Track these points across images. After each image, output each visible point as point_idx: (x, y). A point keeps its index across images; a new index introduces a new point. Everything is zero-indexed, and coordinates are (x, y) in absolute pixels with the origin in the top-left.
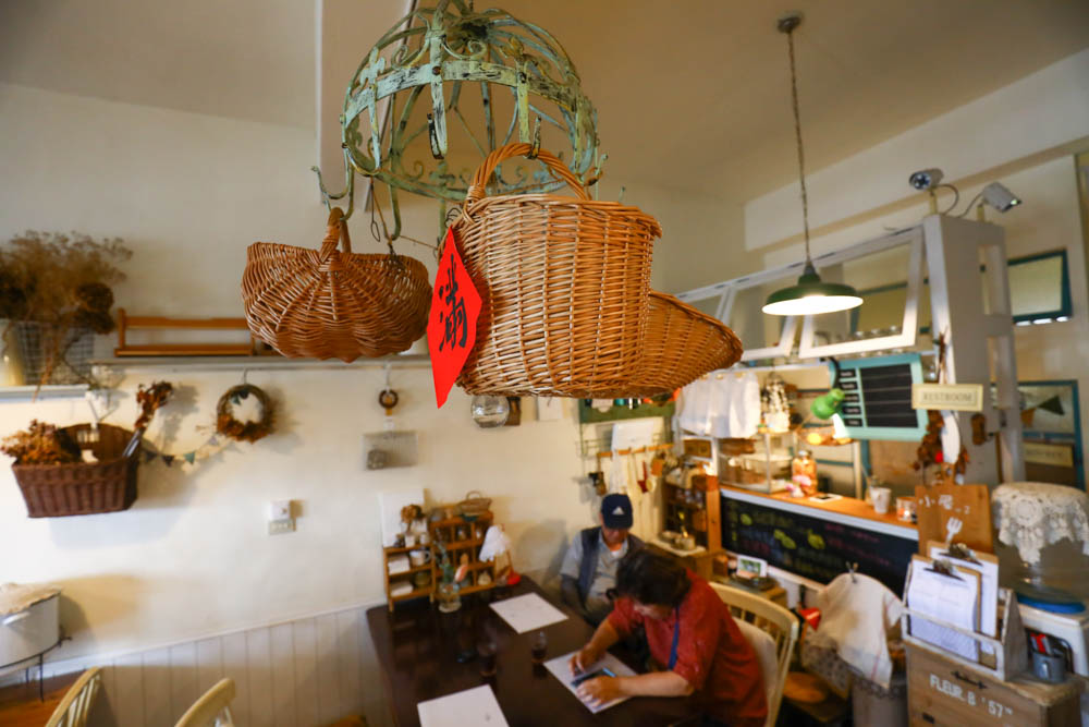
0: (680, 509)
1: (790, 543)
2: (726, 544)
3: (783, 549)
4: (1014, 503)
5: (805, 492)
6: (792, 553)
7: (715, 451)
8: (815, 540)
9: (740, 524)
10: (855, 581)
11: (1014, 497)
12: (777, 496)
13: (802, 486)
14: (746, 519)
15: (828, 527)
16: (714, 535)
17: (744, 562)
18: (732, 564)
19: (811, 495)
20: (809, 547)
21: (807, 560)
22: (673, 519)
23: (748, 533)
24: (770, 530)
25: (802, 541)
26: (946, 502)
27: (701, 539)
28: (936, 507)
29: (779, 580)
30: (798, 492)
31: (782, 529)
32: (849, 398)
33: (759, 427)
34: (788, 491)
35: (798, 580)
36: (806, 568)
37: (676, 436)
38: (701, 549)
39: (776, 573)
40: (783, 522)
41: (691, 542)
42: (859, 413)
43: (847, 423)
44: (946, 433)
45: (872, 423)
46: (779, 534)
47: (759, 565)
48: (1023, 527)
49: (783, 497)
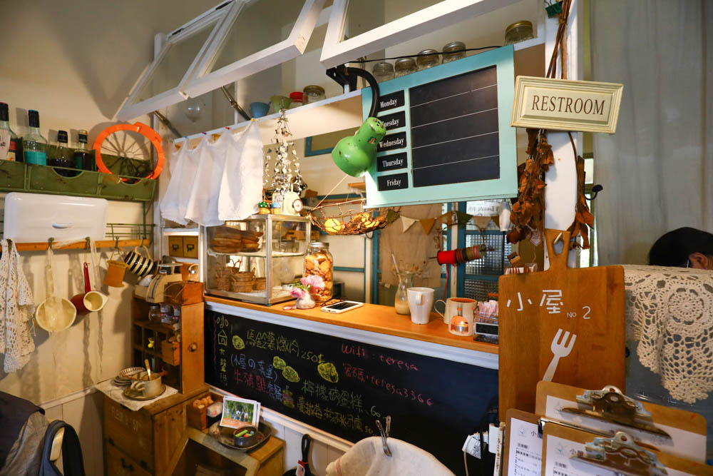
0: (150, 334)
1: (293, 375)
2: (212, 376)
3: (283, 383)
4: (663, 296)
5: (316, 299)
6: (296, 389)
7: (202, 248)
8: (326, 369)
9: (231, 348)
10: (388, 452)
11: (661, 284)
12: (278, 307)
13: (312, 290)
14: (238, 342)
15: (345, 350)
16: (193, 368)
17: (231, 404)
18: (214, 410)
19: (324, 304)
20: (318, 380)
21: (313, 399)
22: (141, 348)
23: (240, 362)
24: (268, 356)
25: (308, 372)
26: (552, 301)
27: (172, 376)
28: (534, 310)
29: (276, 427)
30: (307, 300)
31: (282, 355)
32: (389, 144)
33: (260, 206)
34: (294, 298)
35: (302, 428)
36: (312, 410)
37: (157, 230)
38: (171, 391)
39: (272, 417)
40: (285, 345)
41: (154, 385)
42: (405, 165)
43: (383, 185)
44: (554, 177)
45: (423, 180)
46: (279, 362)
47: (251, 407)
48: (678, 337)
49: (285, 307)
